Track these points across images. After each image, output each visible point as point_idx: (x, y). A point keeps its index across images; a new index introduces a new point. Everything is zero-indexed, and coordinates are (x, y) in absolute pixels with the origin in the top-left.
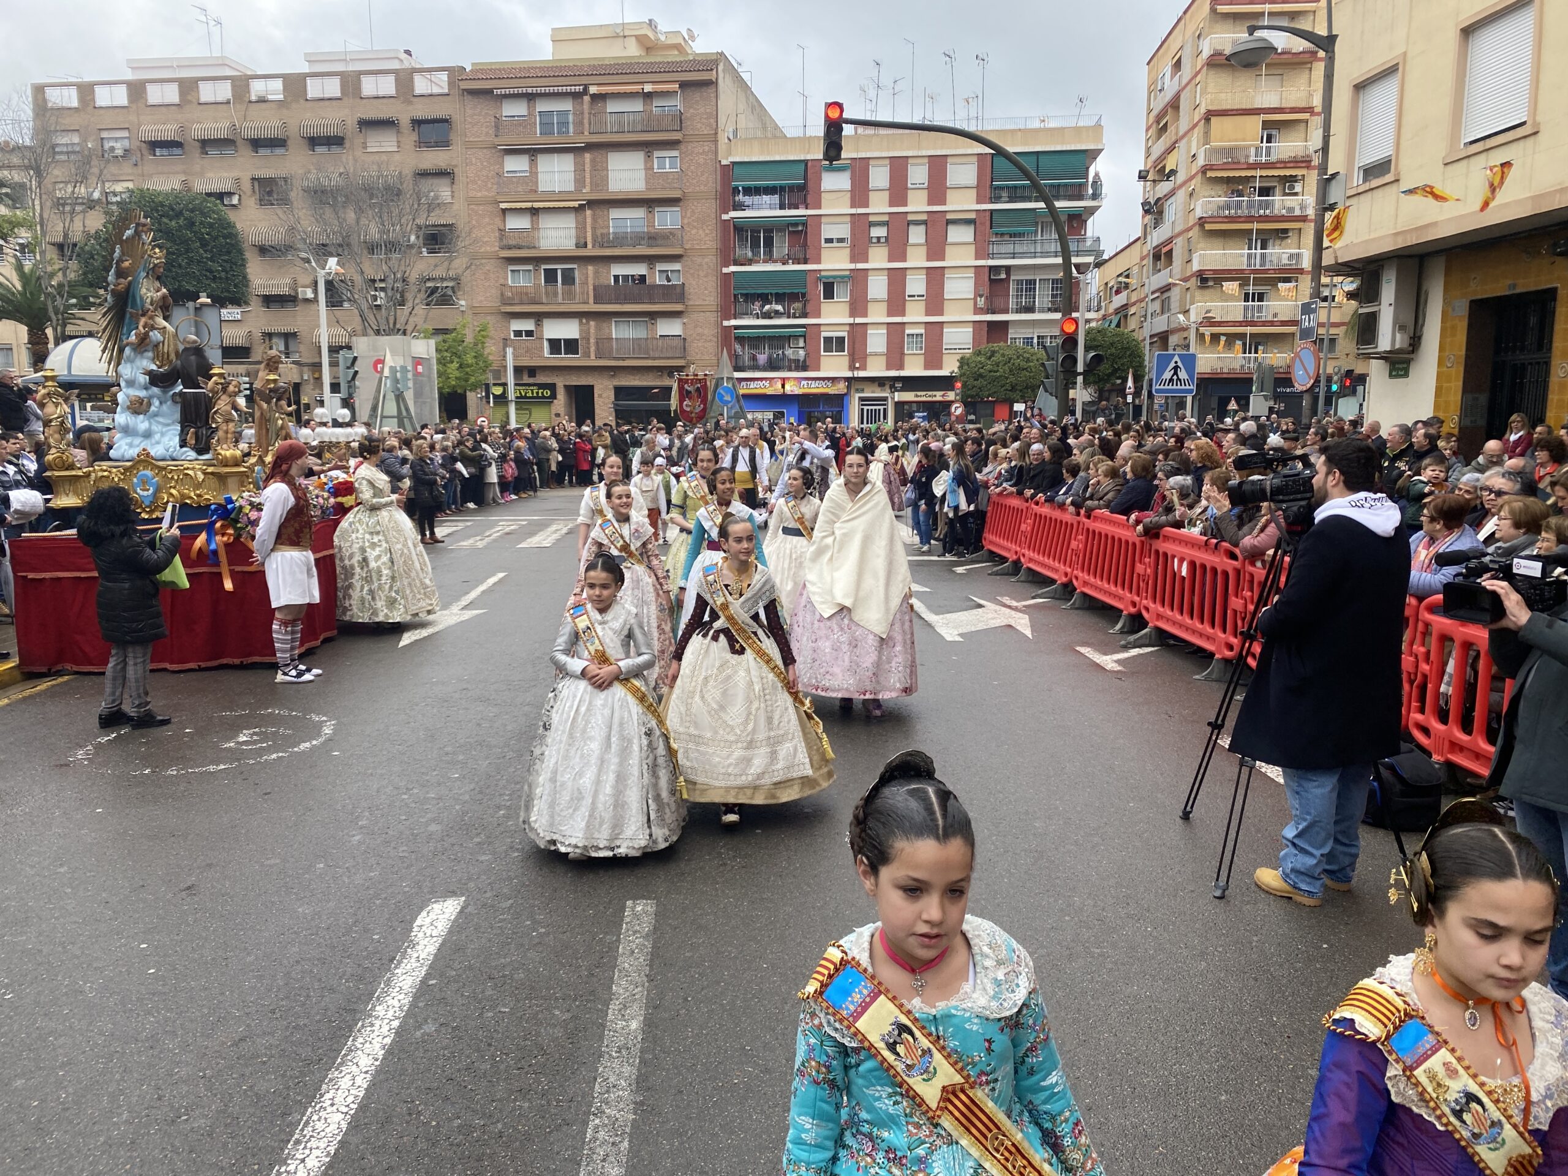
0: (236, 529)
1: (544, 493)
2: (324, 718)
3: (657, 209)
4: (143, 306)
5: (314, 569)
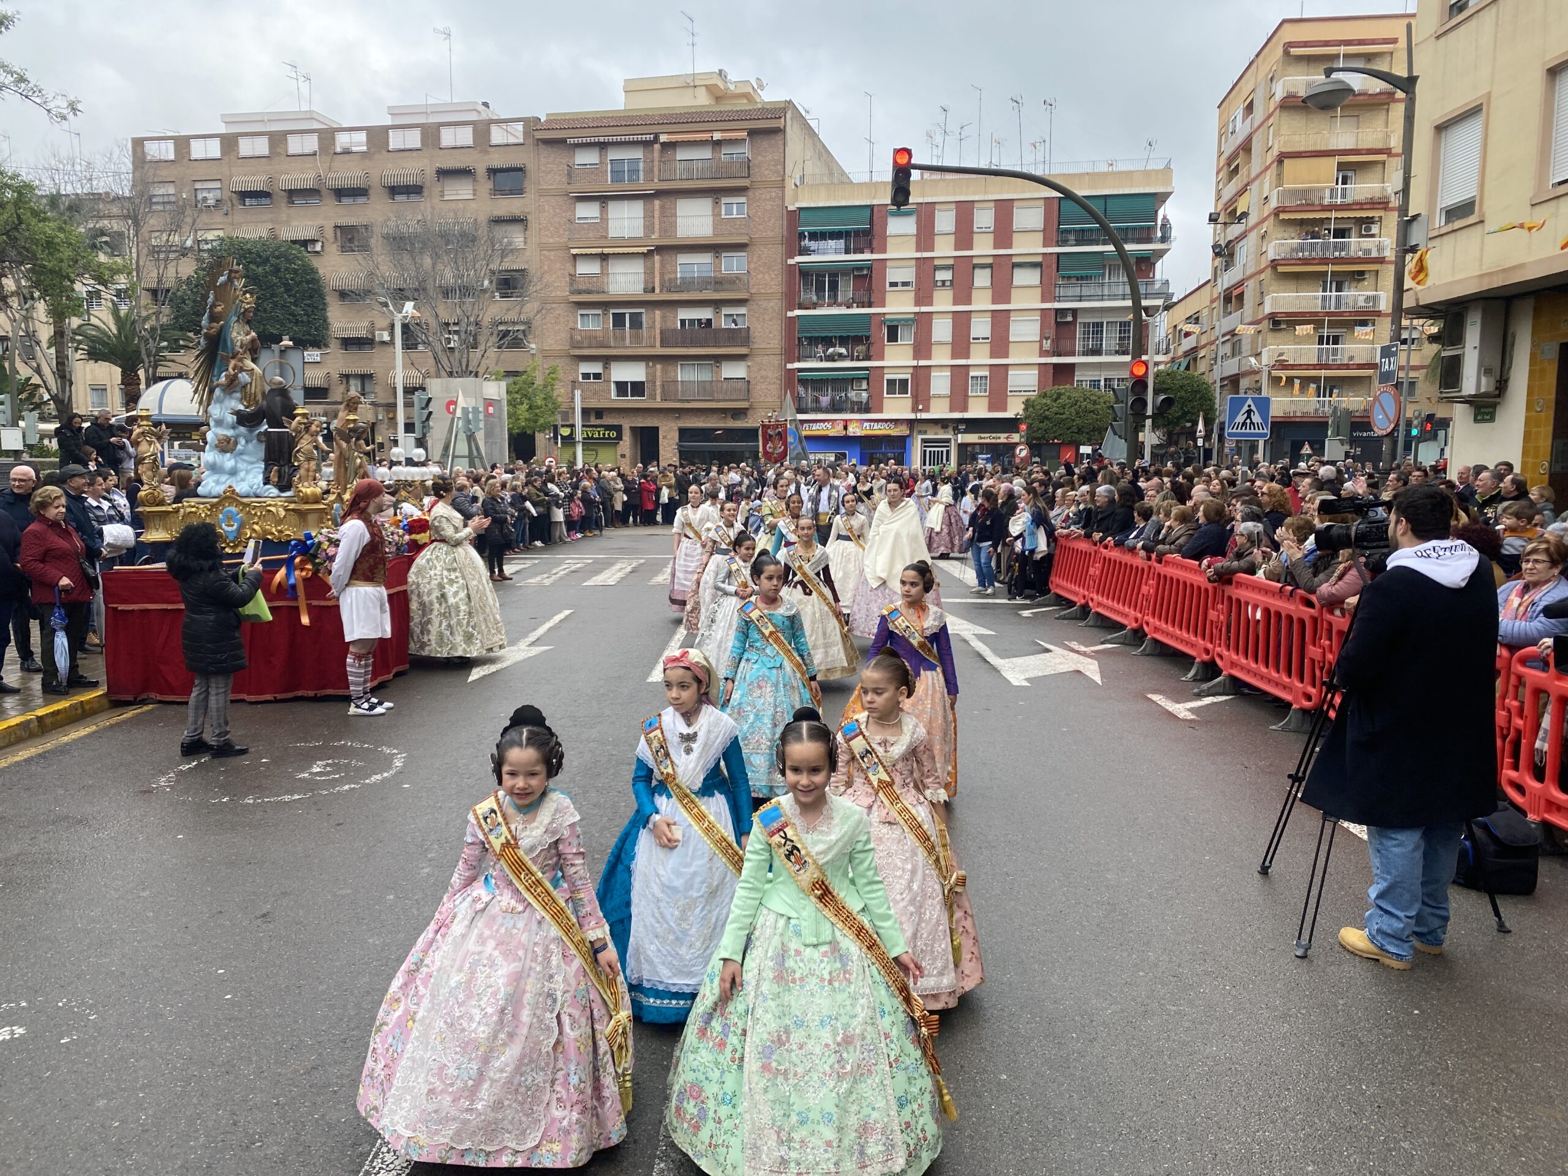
0: (314, 564)
1: (608, 532)
2: (395, 751)
3: (724, 254)
4: (233, 349)
5: (387, 605)
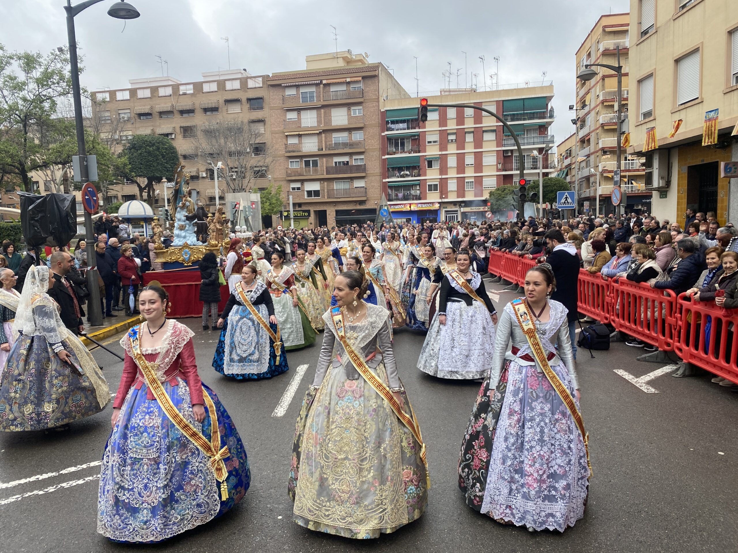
3: (353, 132)
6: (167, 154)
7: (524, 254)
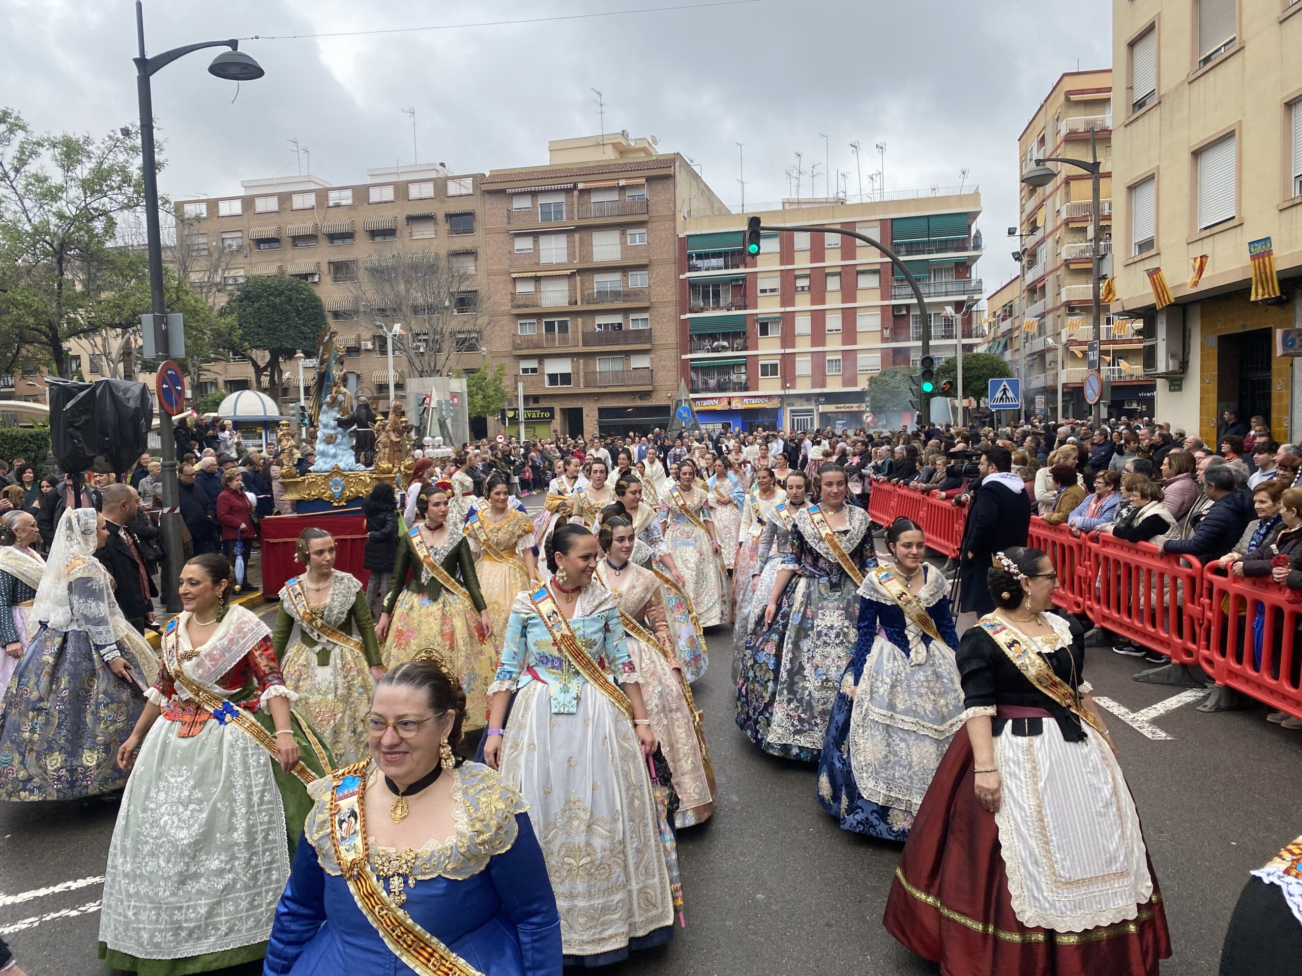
3: (630, 273)
6: (306, 309)
7: (931, 489)
